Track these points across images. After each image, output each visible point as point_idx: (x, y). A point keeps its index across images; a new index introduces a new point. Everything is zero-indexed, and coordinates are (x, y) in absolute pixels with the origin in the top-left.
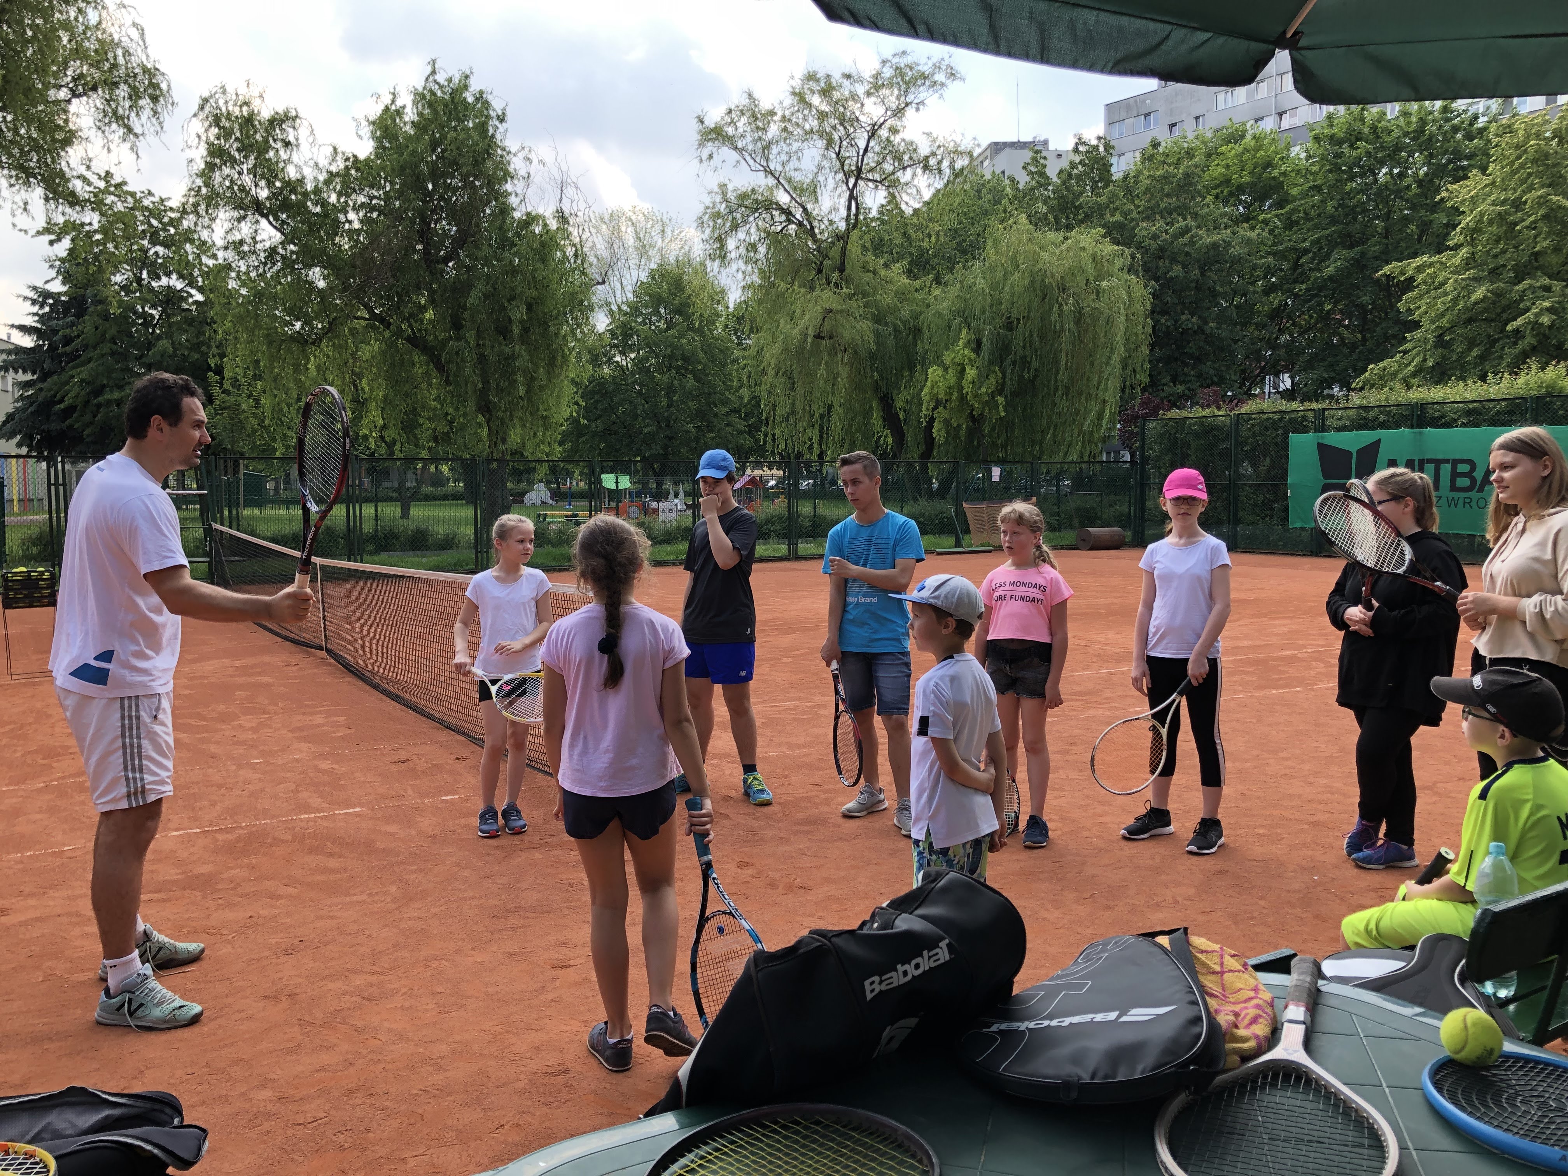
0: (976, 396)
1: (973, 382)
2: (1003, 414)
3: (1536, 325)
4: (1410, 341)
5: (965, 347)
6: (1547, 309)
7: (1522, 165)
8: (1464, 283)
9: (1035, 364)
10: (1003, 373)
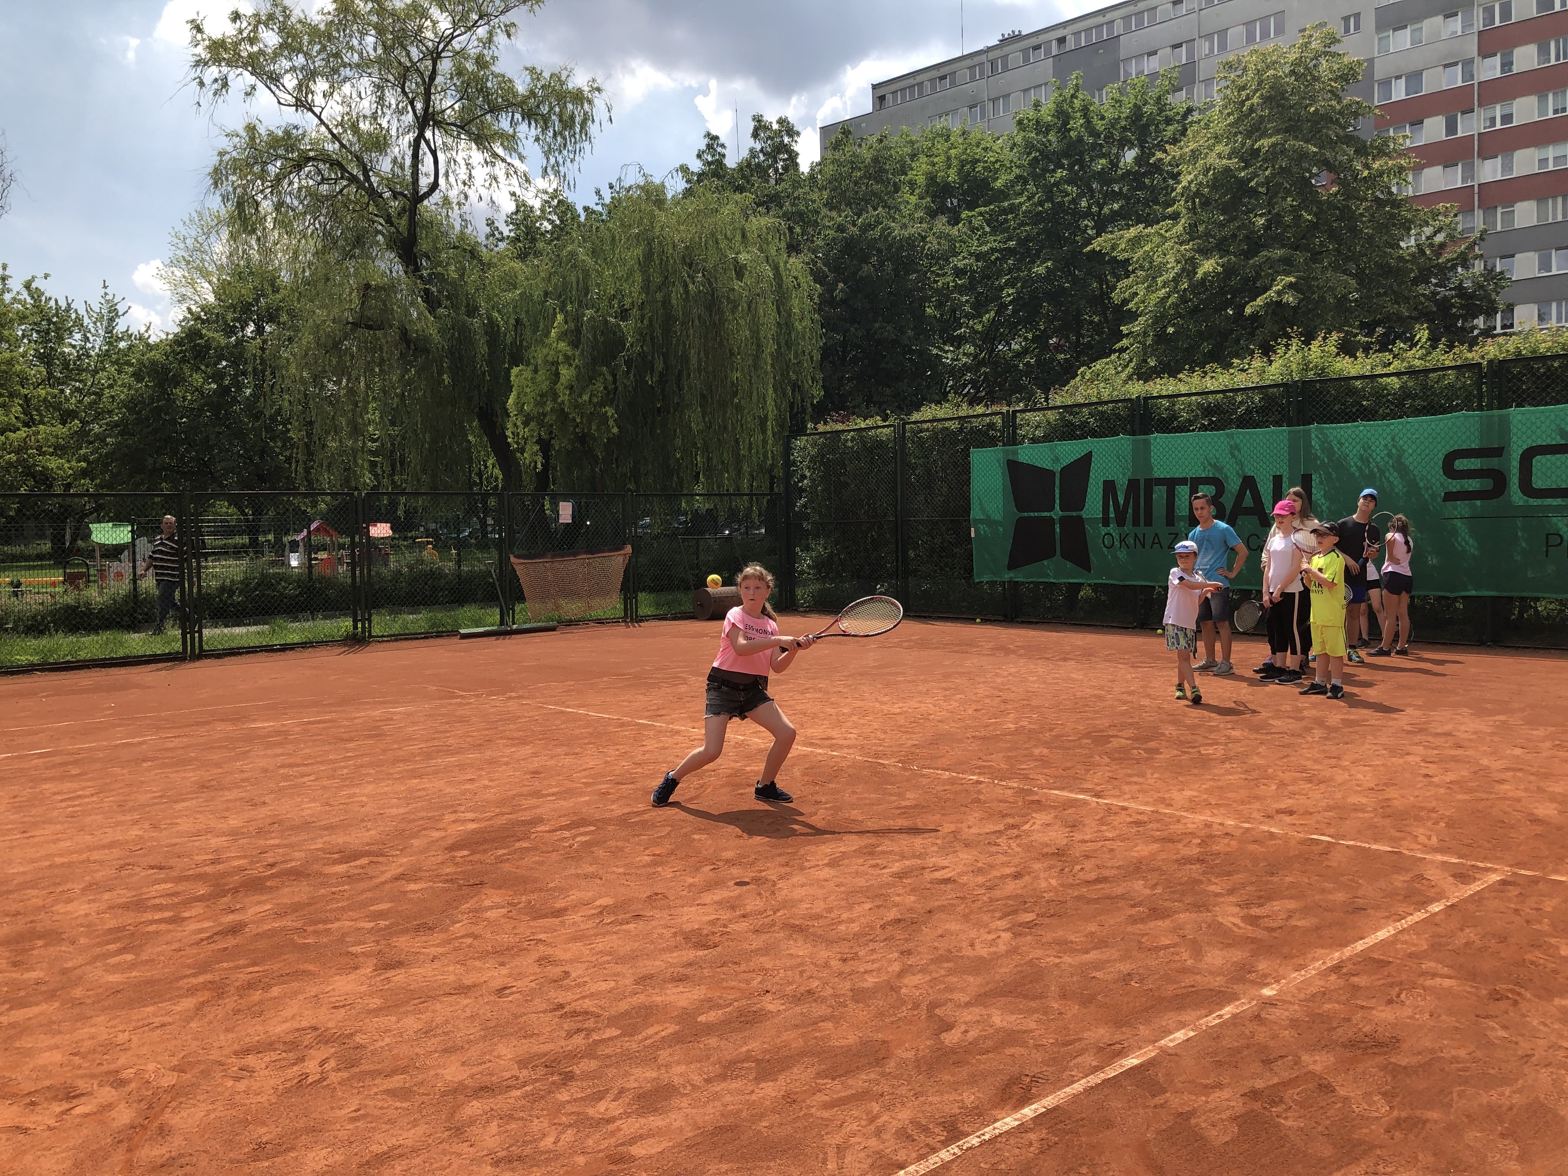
0: (575, 406)
1: (571, 388)
2: (615, 431)
5: (559, 338)
6: (1291, 286)
7: (1253, 105)
8: (1188, 254)
9: (659, 365)
10: (614, 376)
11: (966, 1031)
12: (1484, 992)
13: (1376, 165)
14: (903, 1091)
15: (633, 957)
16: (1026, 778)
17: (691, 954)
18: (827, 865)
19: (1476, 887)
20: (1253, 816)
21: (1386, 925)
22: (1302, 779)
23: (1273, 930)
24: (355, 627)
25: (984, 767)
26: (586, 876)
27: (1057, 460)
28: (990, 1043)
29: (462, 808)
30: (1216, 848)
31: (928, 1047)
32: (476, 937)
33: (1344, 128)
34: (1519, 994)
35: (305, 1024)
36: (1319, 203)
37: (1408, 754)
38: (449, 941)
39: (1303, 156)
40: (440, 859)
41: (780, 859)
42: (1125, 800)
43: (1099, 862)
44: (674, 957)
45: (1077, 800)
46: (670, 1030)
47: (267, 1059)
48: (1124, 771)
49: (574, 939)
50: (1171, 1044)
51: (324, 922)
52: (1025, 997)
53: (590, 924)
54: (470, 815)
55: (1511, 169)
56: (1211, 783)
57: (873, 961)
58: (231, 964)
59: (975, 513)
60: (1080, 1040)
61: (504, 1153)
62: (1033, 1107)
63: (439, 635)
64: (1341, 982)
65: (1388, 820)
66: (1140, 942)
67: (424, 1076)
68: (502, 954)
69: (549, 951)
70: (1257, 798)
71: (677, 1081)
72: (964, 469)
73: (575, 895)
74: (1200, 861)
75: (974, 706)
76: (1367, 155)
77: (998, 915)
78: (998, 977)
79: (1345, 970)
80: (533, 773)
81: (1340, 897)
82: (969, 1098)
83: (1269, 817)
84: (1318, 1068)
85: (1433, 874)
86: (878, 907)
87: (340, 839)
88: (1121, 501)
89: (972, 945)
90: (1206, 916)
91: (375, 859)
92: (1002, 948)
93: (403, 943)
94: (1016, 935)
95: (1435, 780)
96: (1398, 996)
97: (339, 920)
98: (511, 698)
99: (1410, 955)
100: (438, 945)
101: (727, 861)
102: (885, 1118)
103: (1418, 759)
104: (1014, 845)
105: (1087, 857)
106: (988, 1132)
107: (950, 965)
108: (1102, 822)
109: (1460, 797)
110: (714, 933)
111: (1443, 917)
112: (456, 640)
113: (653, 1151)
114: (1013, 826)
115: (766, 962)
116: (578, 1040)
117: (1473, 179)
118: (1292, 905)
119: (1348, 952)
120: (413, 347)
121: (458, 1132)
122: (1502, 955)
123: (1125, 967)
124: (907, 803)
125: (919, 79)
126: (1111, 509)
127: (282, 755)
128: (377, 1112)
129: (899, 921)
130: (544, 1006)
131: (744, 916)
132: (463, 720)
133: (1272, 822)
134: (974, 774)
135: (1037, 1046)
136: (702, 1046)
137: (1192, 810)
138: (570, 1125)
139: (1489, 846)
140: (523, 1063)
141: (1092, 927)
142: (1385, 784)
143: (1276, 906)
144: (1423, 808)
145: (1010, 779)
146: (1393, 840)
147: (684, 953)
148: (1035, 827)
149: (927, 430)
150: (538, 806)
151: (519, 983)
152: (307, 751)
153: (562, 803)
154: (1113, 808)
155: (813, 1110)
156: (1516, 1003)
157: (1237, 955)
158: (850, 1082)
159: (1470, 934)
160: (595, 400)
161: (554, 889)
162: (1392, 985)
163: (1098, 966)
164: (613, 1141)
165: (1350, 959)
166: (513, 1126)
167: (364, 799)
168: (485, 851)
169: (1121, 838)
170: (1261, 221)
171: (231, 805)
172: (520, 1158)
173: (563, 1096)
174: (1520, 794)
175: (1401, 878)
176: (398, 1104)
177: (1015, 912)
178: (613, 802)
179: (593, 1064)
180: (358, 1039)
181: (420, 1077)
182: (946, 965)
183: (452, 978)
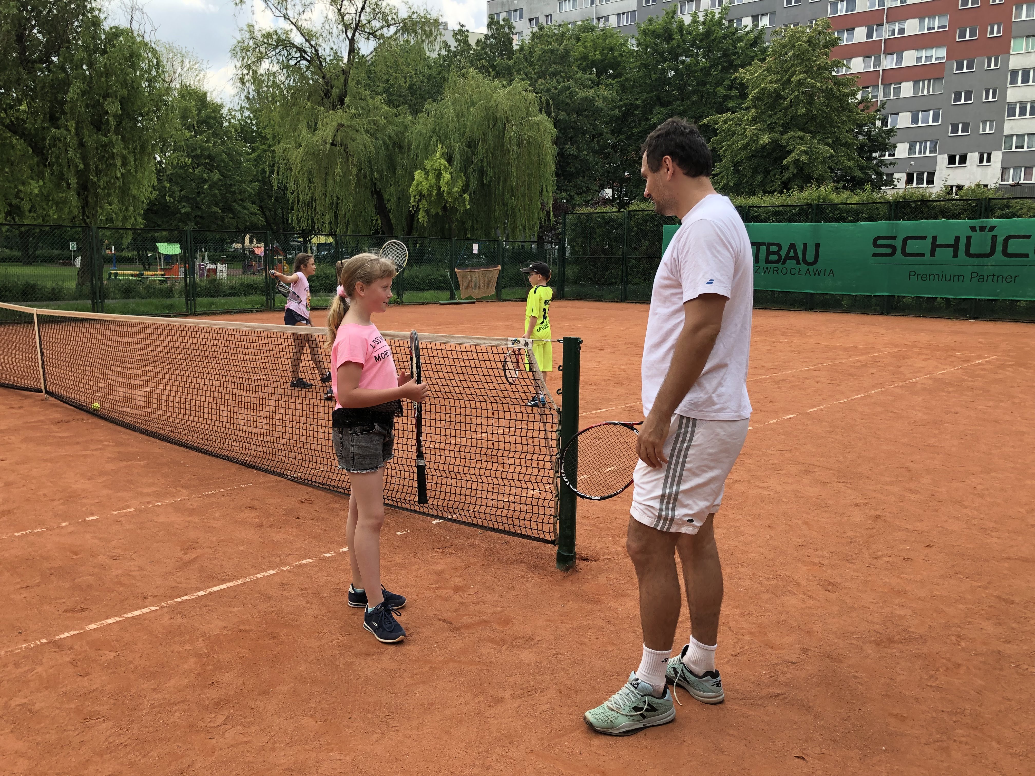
0: (449, 193)
1: (447, 183)
2: (468, 206)
5: (441, 158)
6: (804, 151)
7: (788, 57)
9: (490, 173)
10: (468, 178)
33: (831, 73)
55: (901, 62)
76: (840, 85)
117: (879, 66)
160: (459, 190)
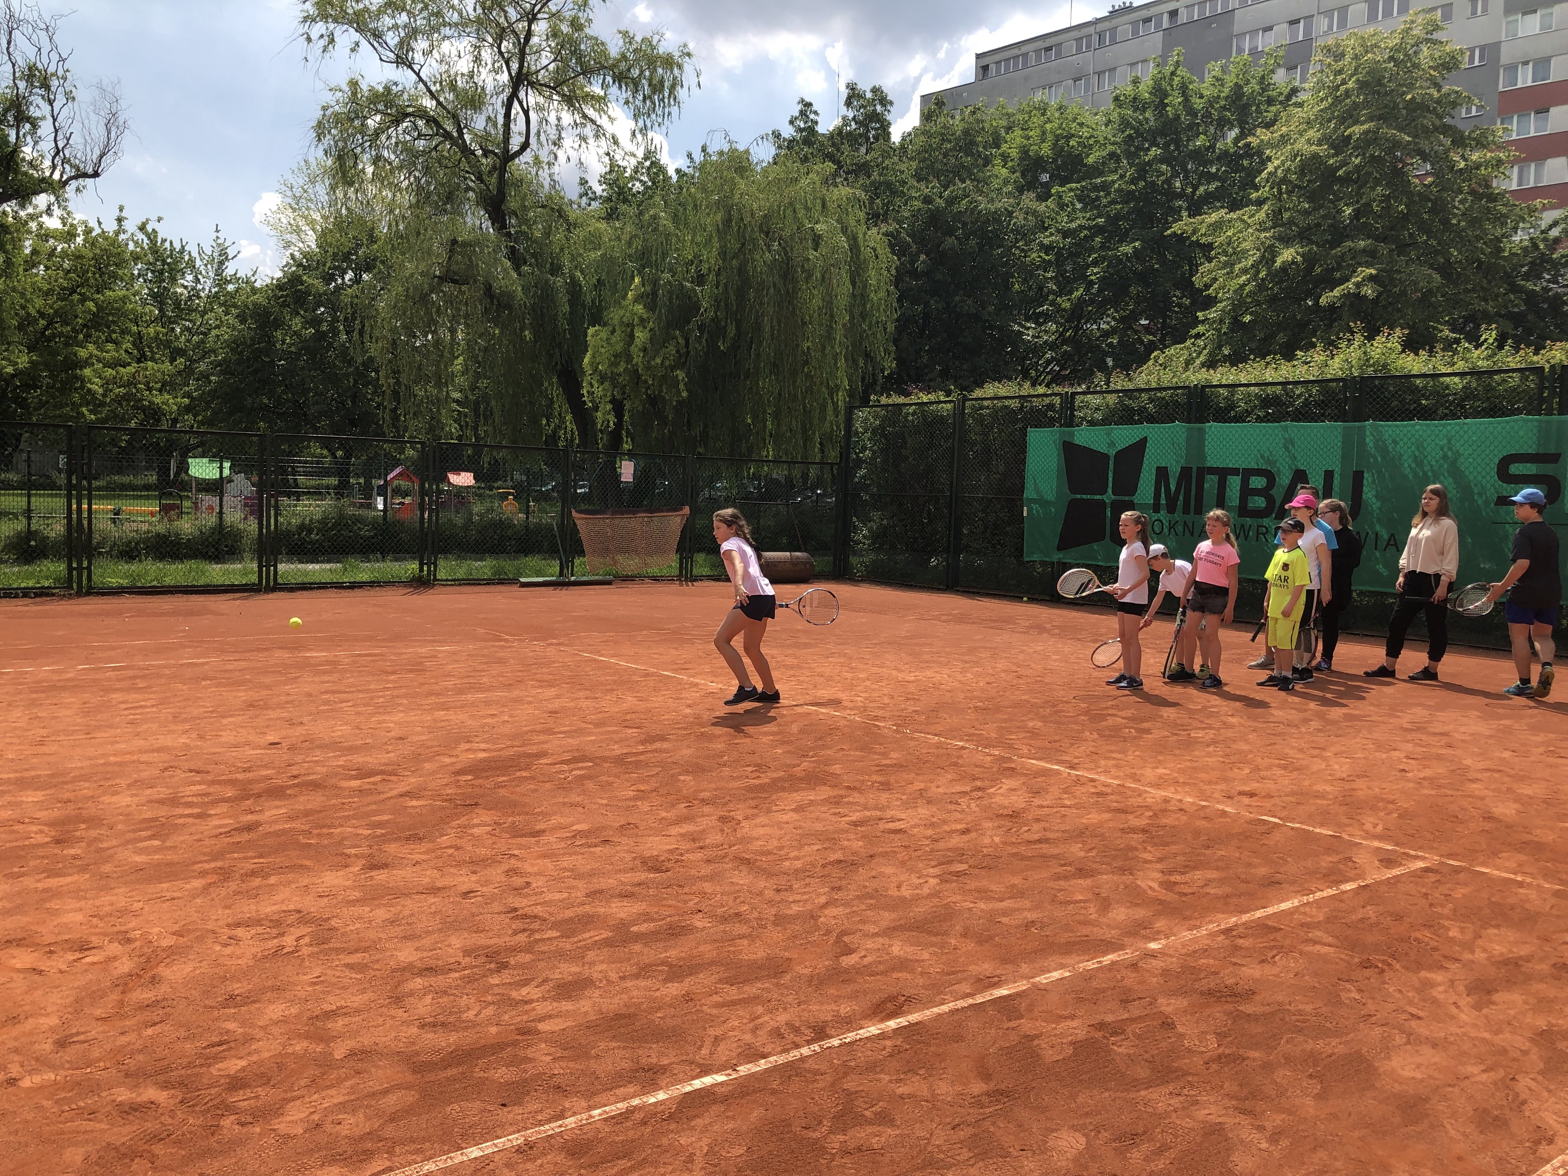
0: (648, 368)
1: (645, 350)
2: (685, 394)
3: (1356, 299)
4: (1203, 322)
5: (636, 301)
6: (1371, 278)
7: (1347, 91)
8: (1268, 242)
9: (732, 331)
10: (687, 341)
11: (865, 956)
12: (1357, 960)
13: (1475, 157)
14: (790, 999)
15: (591, 874)
16: (1011, 747)
17: (643, 876)
18: (793, 810)
19: (1396, 872)
20: (1217, 795)
21: (1292, 898)
22: (1279, 766)
23: (1185, 894)
24: (421, 570)
25: (974, 734)
26: (571, 805)
27: (1112, 444)
28: (881, 967)
29: (477, 740)
30: (1164, 821)
31: (826, 967)
32: (457, 848)
33: (1441, 118)
34: (1389, 965)
35: (292, 907)
36: (1410, 194)
37: (1395, 750)
38: (433, 851)
39: (1396, 144)
40: (445, 781)
41: (753, 803)
42: (1097, 773)
43: (1047, 825)
44: (627, 877)
45: (1051, 770)
46: (603, 936)
47: (253, 932)
48: (1108, 747)
49: (544, 856)
50: (1045, 981)
51: (329, 827)
52: (930, 933)
53: (563, 845)
54: (483, 746)
56: (1188, 764)
57: (805, 893)
58: (241, 855)
59: (1029, 493)
60: (964, 971)
61: (431, 1020)
62: (898, 1020)
63: (501, 582)
64: (1227, 942)
65: (1345, 808)
66: (1055, 896)
67: (381, 956)
68: (476, 864)
69: (519, 864)
70: (1225, 780)
71: (595, 975)
72: (1021, 448)
73: (555, 820)
74: (1144, 831)
75: (988, 680)
76: (1464, 146)
77: (933, 863)
78: (911, 914)
79: (1234, 933)
80: (551, 712)
81: (1263, 871)
82: (845, 1009)
83: (1229, 797)
84: (1169, 1010)
85: (1361, 858)
86: (826, 849)
87: (359, 759)
88: (1173, 488)
89: (899, 887)
90: (1127, 879)
91: (387, 778)
92: (926, 891)
93: (392, 848)
94: (942, 881)
95: (1409, 775)
96: (1274, 957)
97: (342, 826)
98: (551, 644)
99: (1302, 925)
100: (423, 853)
101: (703, 800)
102: (766, 1018)
103: (1402, 755)
104: (973, 805)
105: (1038, 820)
106: (850, 1037)
107: (871, 901)
108: (1065, 791)
109: (1426, 792)
110: (669, 860)
111: (1351, 895)
112: (515, 588)
113: (557, 1028)
114: (979, 789)
115: (708, 887)
116: (522, 938)
118: (1212, 874)
119: (1245, 918)
120: (495, 302)
121: (397, 1000)
122: (1392, 931)
123: (1030, 916)
124: (888, 762)
125: (1024, 49)
126: (1163, 495)
127: (328, 682)
128: (334, 980)
129: (840, 861)
130: (501, 909)
131: (701, 848)
132: (501, 661)
133: (1229, 801)
134: (961, 740)
135: (922, 974)
136: (626, 950)
137: (1157, 786)
138: (493, 1003)
139: (1429, 836)
140: (467, 952)
141: (1017, 880)
142: (1358, 776)
143: (1198, 875)
144: (1383, 800)
145: (994, 747)
146: (1340, 826)
147: (638, 874)
148: (1001, 791)
149: (988, 408)
150: (546, 742)
151: (485, 889)
152: (351, 680)
153: (570, 741)
154: (1082, 779)
155: (705, 1008)
156: (1383, 971)
157: (1140, 913)
158: (745, 988)
159: (1370, 912)
160: (667, 363)
161: (539, 814)
162: (1272, 948)
163: (1005, 913)
164: (525, 1018)
165: (1244, 924)
166: (445, 999)
167: (392, 725)
168: (487, 777)
169: (1077, 806)
170: (1348, 211)
171: (271, 723)
172: (443, 1024)
173: (494, 980)
174: (1486, 793)
175: (1330, 859)
176: (354, 976)
177: (950, 862)
178: (616, 742)
179: (527, 958)
180: (333, 923)
181: (378, 957)
182: (869, 901)
183: (427, 880)
